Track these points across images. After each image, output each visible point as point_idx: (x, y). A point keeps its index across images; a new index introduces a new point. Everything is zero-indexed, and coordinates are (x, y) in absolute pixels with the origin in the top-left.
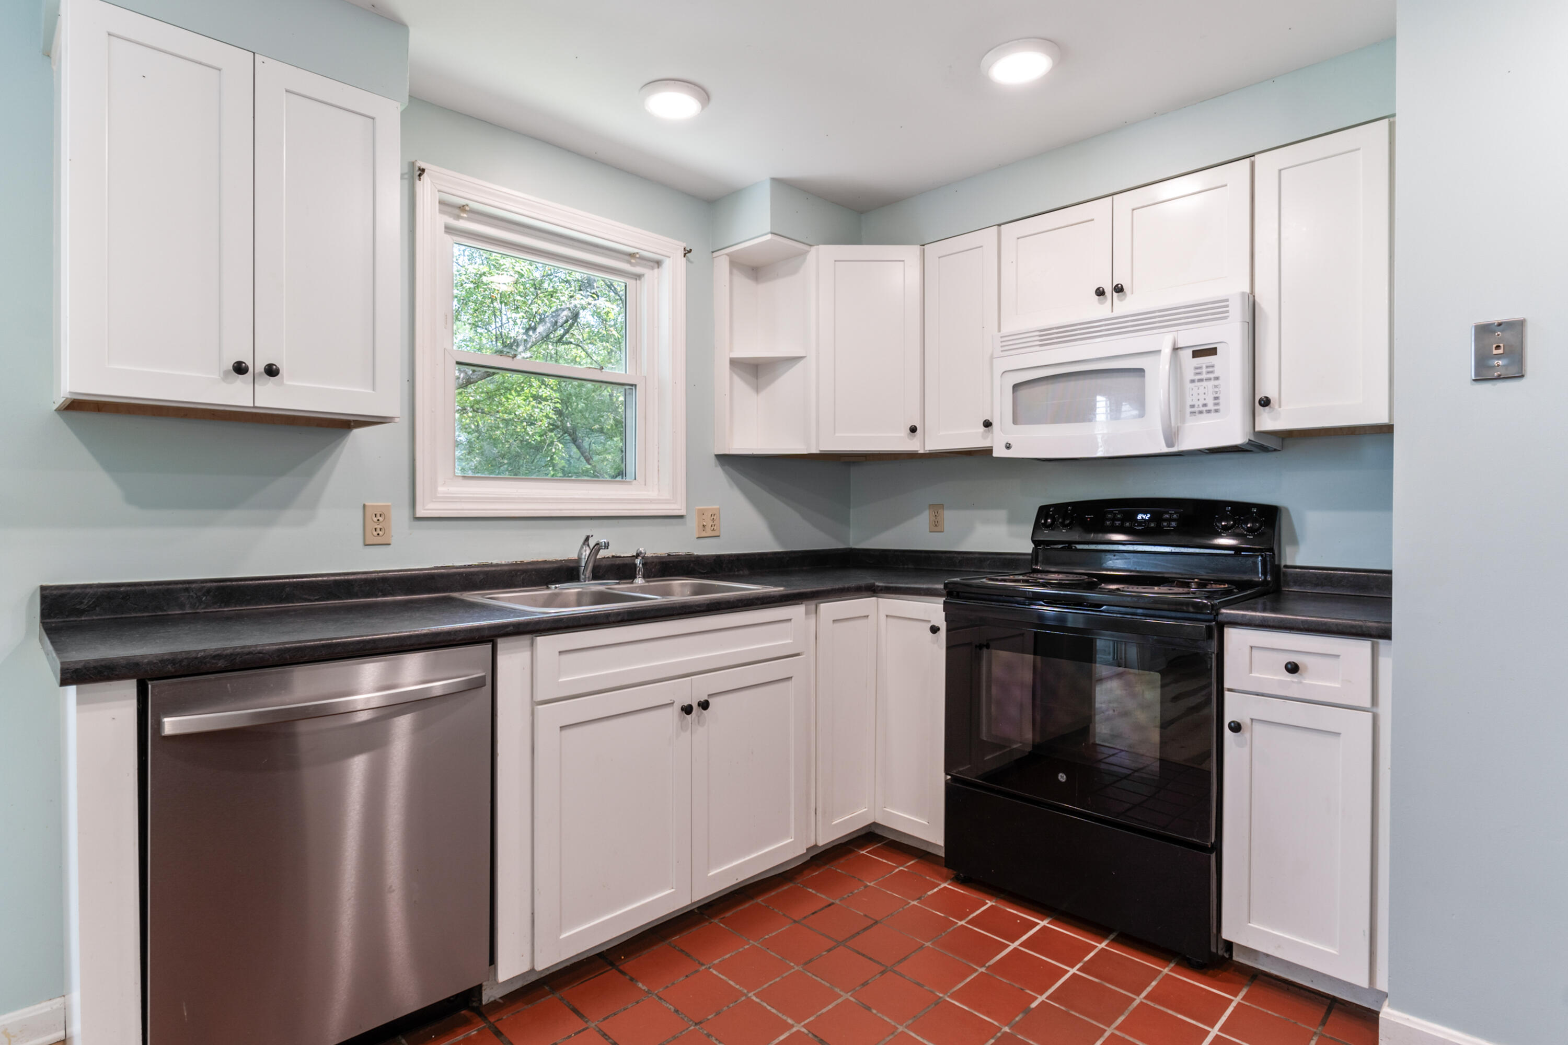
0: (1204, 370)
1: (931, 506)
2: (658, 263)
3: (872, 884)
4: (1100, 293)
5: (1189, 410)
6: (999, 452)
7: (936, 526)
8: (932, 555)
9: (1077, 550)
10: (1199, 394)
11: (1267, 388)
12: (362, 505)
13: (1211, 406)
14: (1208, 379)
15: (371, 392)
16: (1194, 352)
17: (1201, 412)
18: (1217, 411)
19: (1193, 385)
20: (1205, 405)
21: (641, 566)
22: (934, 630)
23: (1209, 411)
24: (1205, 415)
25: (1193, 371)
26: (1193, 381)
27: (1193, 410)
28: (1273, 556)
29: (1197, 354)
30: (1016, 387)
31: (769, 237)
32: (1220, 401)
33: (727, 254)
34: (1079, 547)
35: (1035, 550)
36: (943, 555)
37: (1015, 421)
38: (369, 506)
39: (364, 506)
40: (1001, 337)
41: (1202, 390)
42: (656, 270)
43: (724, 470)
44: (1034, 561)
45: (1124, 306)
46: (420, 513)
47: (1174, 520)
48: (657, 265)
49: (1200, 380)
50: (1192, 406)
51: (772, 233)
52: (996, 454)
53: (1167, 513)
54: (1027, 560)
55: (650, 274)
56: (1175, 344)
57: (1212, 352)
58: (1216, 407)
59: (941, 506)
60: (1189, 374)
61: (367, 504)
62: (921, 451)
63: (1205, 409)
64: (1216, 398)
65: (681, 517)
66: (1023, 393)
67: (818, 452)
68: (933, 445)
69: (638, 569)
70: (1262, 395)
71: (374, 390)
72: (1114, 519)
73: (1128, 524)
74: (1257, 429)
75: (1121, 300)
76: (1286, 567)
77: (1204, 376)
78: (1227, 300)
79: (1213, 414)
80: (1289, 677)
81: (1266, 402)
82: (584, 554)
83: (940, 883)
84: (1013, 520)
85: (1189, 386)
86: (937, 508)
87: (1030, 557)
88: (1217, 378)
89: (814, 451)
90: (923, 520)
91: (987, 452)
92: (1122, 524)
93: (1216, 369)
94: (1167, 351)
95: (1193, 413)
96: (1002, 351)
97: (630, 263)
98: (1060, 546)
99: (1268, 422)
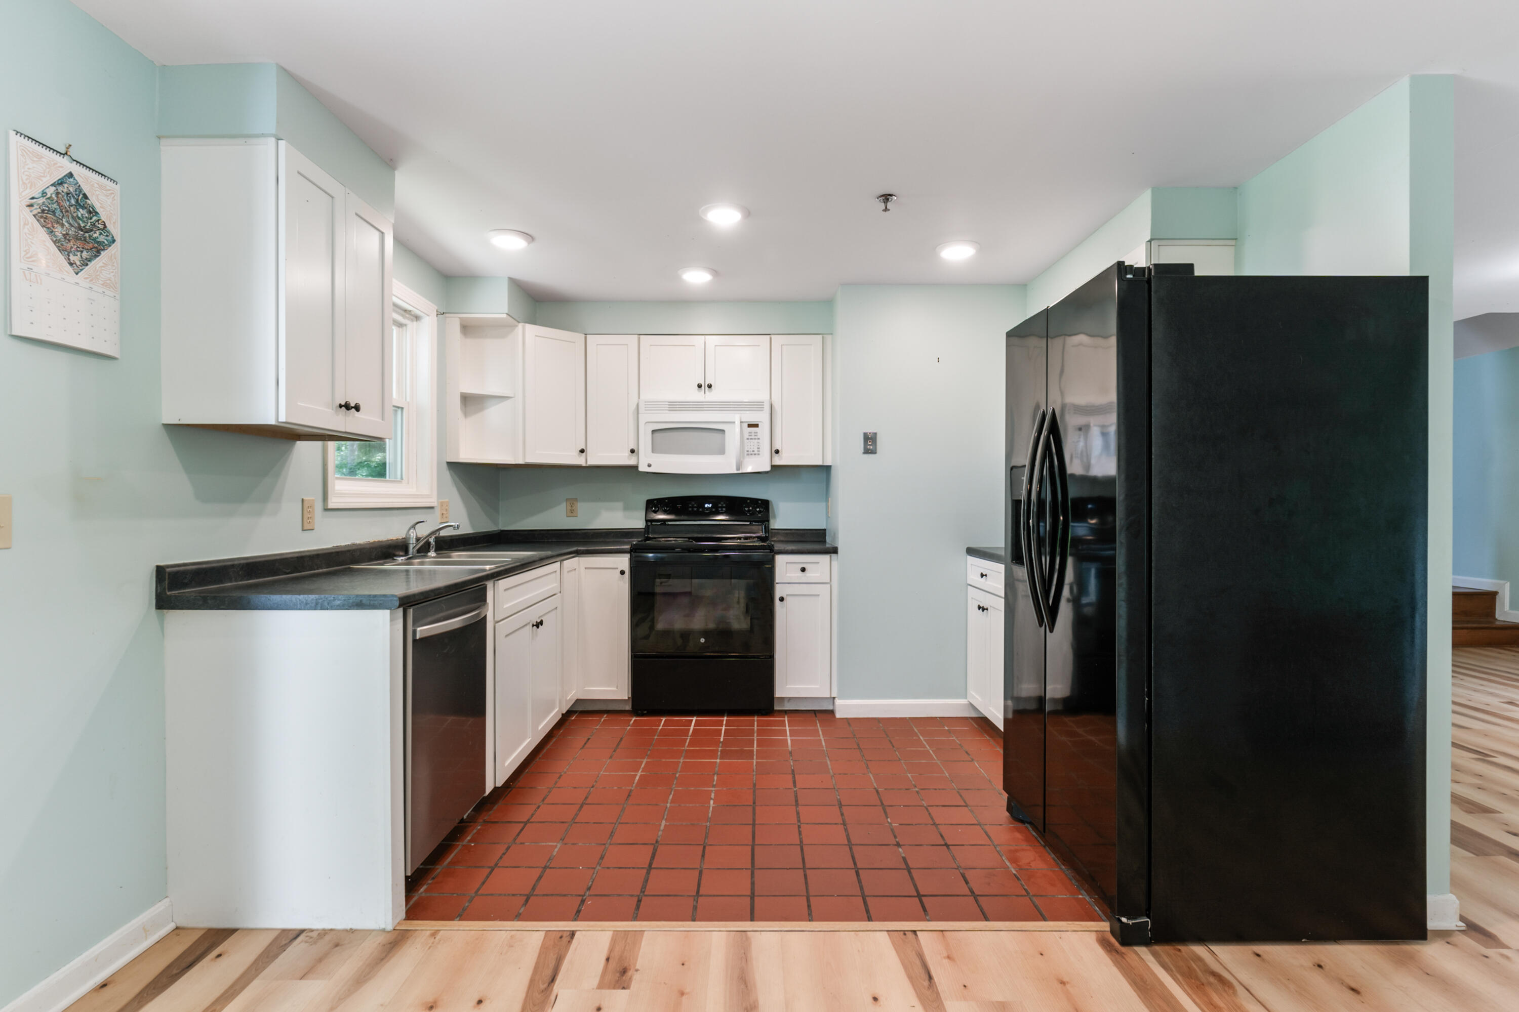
0: (753, 434)
1: (567, 500)
2: (417, 318)
3: (597, 727)
4: (700, 386)
5: (746, 453)
6: (643, 468)
7: (572, 512)
8: (570, 532)
9: (668, 525)
10: (750, 445)
11: (777, 446)
12: (301, 500)
13: (756, 452)
14: (755, 439)
15: (381, 421)
16: (748, 425)
17: (751, 454)
18: (759, 454)
19: (748, 441)
20: (753, 451)
21: (434, 543)
22: (622, 573)
23: (755, 454)
24: (753, 456)
25: (748, 434)
26: (748, 439)
27: (748, 453)
28: (769, 525)
29: (750, 426)
30: (654, 432)
31: (505, 316)
32: (760, 450)
33: (460, 318)
34: (670, 523)
35: (647, 526)
36: (580, 532)
37: (653, 452)
38: (307, 500)
39: (303, 500)
40: (645, 402)
41: (752, 444)
42: (415, 323)
43: (450, 473)
44: (646, 533)
45: (710, 396)
46: (331, 505)
47: (724, 507)
48: (415, 319)
49: (751, 439)
50: (748, 451)
51: (507, 314)
52: (640, 469)
53: (720, 504)
54: (641, 532)
55: (412, 325)
56: (741, 419)
57: (756, 426)
58: (758, 453)
59: (576, 500)
60: (746, 436)
61: (305, 498)
62: (584, 465)
63: (753, 453)
64: (758, 448)
65: (432, 508)
66: (657, 435)
67: (523, 463)
68: (592, 461)
69: (432, 546)
70: (775, 449)
71: (382, 420)
72: (693, 507)
73: (701, 510)
74: (773, 464)
75: (710, 392)
76: (772, 529)
77: (753, 437)
78: (763, 402)
79: (757, 456)
80: (801, 574)
81: (777, 452)
82: (412, 535)
83: (631, 718)
84: (626, 508)
85: (746, 441)
86: (572, 502)
87: (644, 530)
88: (759, 439)
89: (521, 462)
90: (562, 508)
91: (635, 468)
92: (698, 509)
93: (758, 434)
94: (738, 423)
95: (748, 454)
96: (646, 410)
97: (402, 316)
98: (659, 523)
99: (778, 461)
